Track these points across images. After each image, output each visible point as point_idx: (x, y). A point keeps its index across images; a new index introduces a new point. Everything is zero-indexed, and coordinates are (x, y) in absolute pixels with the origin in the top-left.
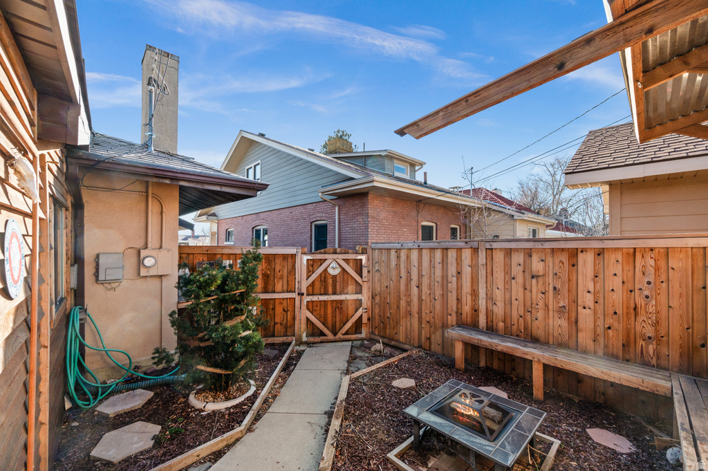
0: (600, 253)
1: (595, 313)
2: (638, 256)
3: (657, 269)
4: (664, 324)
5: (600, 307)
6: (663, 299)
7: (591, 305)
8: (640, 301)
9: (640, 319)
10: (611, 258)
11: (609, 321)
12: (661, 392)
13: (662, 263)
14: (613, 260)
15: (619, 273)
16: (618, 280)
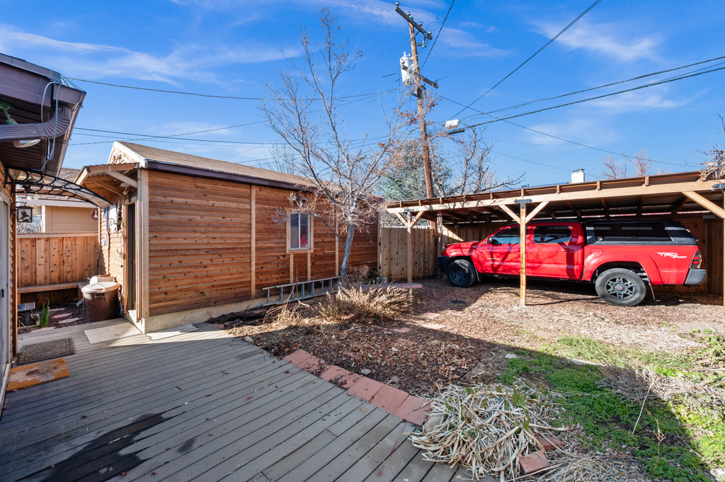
0: (48, 240)
1: (45, 266)
2: (65, 240)
3: (72, 245)
4: (74, 265)
5: (48, 263)
6: (74, 256)
7: (44, 263)
8: (65, 258)
9: (65, 265)
10: (53, 242)
11: (52, 269)
12: (74, 287)
13: (74, 243)
14: (54, 243)
15: (57, 248)
16: (56, 251)
